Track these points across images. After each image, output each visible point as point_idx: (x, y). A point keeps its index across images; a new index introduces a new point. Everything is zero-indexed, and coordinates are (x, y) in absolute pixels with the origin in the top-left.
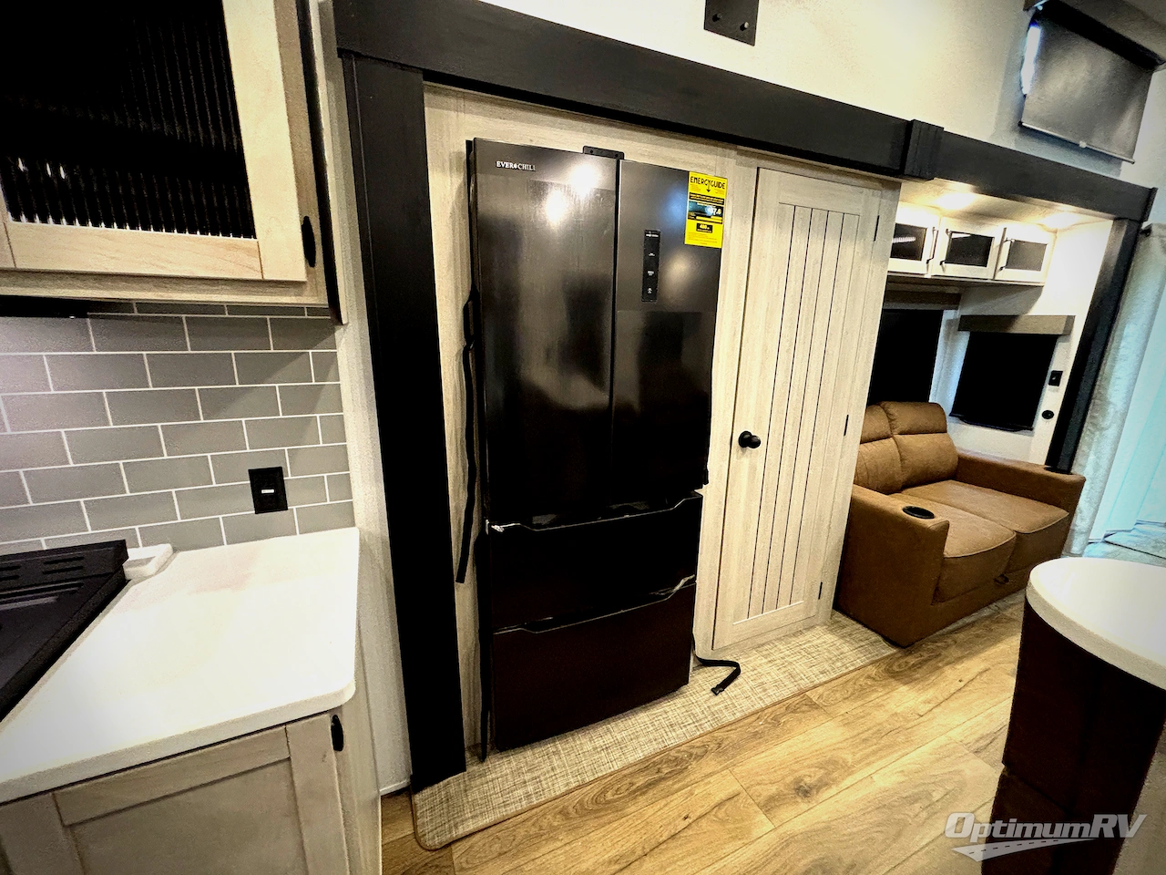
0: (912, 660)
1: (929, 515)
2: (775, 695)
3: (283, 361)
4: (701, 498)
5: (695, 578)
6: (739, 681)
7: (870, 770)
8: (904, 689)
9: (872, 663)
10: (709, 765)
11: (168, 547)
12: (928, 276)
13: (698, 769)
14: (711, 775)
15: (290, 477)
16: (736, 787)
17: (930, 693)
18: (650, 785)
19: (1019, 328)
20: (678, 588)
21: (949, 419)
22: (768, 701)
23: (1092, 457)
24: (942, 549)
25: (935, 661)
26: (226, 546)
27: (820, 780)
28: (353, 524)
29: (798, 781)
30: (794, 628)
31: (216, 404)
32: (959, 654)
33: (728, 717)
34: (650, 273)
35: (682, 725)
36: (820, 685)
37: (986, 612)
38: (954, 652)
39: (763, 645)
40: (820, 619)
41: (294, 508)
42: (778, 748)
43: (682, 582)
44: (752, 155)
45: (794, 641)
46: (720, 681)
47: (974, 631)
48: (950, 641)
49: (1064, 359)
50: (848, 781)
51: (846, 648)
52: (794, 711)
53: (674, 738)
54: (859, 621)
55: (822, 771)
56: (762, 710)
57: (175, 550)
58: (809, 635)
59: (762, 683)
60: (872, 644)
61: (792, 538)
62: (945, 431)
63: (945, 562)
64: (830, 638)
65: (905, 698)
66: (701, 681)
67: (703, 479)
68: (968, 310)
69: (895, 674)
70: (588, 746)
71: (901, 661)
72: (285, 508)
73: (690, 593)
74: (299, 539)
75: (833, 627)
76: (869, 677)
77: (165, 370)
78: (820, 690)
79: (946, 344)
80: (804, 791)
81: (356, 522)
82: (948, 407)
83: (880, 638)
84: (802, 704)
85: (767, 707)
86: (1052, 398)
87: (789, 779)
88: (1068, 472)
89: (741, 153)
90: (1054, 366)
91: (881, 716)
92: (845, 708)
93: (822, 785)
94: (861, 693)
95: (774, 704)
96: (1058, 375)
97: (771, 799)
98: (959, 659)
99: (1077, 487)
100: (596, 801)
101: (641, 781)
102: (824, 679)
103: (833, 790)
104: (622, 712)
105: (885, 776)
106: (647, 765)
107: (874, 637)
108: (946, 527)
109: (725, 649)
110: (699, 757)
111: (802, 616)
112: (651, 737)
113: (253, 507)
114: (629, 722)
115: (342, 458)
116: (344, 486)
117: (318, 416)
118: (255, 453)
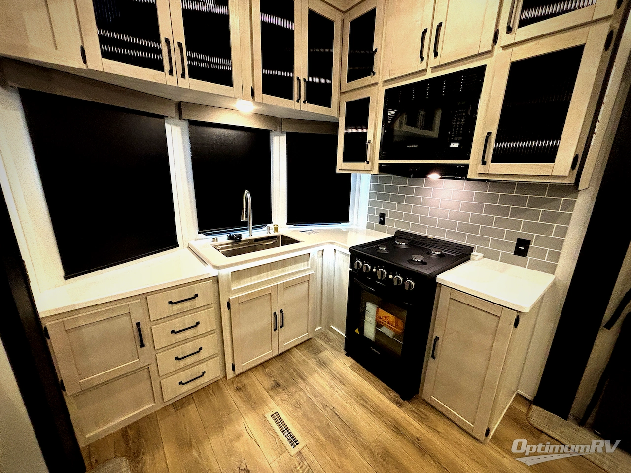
11: (482, 255)
15: (532, 246)
26: (499, 262)
28: (553, 273)
41: (529, 258)
57: (484, 257)
72: (526, 256)
74: (527, 270)
81: (556, 273)
113: (513, 252)
115: (560, 245)
116: (556, 256)
117: (555, 225)
118: (522, 233)
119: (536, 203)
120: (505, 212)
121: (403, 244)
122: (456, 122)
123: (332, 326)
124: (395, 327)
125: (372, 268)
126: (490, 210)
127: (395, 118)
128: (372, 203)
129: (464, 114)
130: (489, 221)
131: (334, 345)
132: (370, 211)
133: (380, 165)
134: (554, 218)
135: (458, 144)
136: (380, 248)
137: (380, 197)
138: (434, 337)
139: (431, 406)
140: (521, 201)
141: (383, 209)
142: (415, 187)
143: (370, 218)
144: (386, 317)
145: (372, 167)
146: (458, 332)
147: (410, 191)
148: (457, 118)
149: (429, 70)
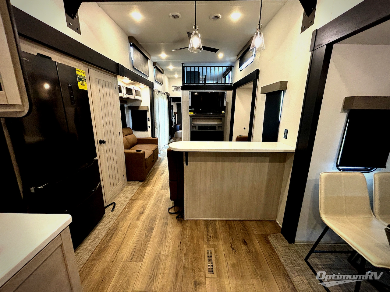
0: (146, 182)
1: (141, 151)
2: (125, 203)
4: (97, 160)
5: (101, 182)
6: (116, 205)
7: (150, 202)
8: (147, 187)
9: (140, 186)
10: (121, 224)
12: (124, 97)
13: (119, 226)
14: (123, 224)
16: (130, 222)
17: (152, 186)
18: (111, 237)
19: (140, 109)
21: (133, 131)
22: (125, 205)
23: (157, 134)
24: (145, 157)
25: (149, 180)
27: (143, 209)
29: (140, 212)
30: (121, 189)
32: (152, 177)
33: (119, 213)
34: (72, 96)
35: (109, 222)
36: (133, 196)
37: (152, 169)
38: (151, 178)
39: (116, 196)
40: (125, 184)
42: (133, 211)
43: (99, 184)
44: (86, 64)
45: (122, 192)
46: (112, 208)
47: (152, 172)
48: (150, 176)
49: (149, 115)
50: (147, 207)
51: (134, 187)
52: (132, 203)
53: (109, 225)
54: (133, 181)
55: (143, 208)
56: (125, 207)
58: (125, 189)
59: (122, 203)
60: (138, 184)
61: (115, 165)
62: (133, 134)
63: (146, 160)
64: (129, 187)
65: (148, 189)
66: (108, 211)
68: (129, 105)
69: (144, 186)
70: (87, 244)
71: (144, 183)
73: (100, 187)
75: (128, 185)
76: (141, 189)
78: (134, 197)
79: (127, 113)
80: (142, 213)
82: (131, 128)
83: (139, 182)
84: (132, 201)
85: (126, 206)
86: (149, 123)
87: (138, 214)
88: (155, 137)
89: (83, 63)
90: (148, 117)
91: (146, 194)
92: (140, 197)
93: (144, 210)
94: (141, 193)
95: (127, 205)
96: (149, 118)
97: (138, 218)
98: (153, 178)
99: (157, 140)
100: (100, 250)
101: (108, 238)
102: (133, 194)
103: (146, 209)
104: (91, 231)
105: (152, 201)
106: (107, 234)
107: (137, 182)
108: (144, 152)
109: (108, 201)
110: (118, 224)
111: (122, 185)
112: (104, 229)
114: (95, 231)
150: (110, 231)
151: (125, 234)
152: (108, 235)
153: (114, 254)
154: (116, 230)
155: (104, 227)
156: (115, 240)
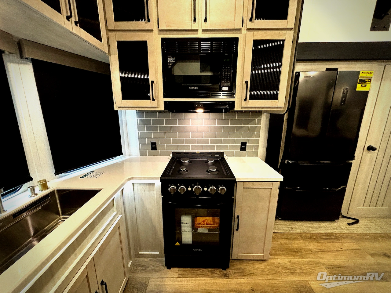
2: (373, 231)
3: (252, 120)
4: (351, 164)
5: (346, 187)
6: (359, 224)
10: (348, 240)
11: (226, 155)
13: (343, 240)
14: (349, 243)
15: (247, 145)
16: (359, 248)
18: (327, 239)
20: (339, 189)
22: (371, 232)
26: (234, 157)
30: (382, 216)
31: (239, 129)
33: (355, 232)
34: (343, 99)
35: (337, 229)
41: (247, 151)
43: (342, 187)
44: (384, 62)
46: (351, 222)
53: (334, 231)
56: (370, 234)
59: (369, 227)
67: (353, 158)
72: (245, 151)
73: (343, 191)
74: (247, 157)
77: (233, 122)
80: (387, 256)
81: (258, 156)
84: (387, 236)
87: (381, 252)
89: (379, 62)
95: (373, 234)
97: (374, 254)
100: (310, 237)
101: (324, 237)
109: (353, 215)
110: (344, 238)
111: (387, 213)
115: (258, 142)
116: (257, 148)
117: (255, 132)
118: (242, 139)
119: (247, 122)
120: (233, 129)
121: (187, 161)
122: (225, 72)
123: (140, 253)
124: (213, 224)
125: (187, 188)
126: (226, 129)
127: (174, 64)
128: (141, 135)
129: (229, 68)
130: (226, 136)
131: (153, 268)
132: (141, 141)
133: (165, 102)
134: (254, 129)
135: (227, 88)
136: (182, 169)
137: (149, 129)
138: (236, 216)
139: (239, 260)
140: (240, 122)
141: (153, 139)
142: (177, 119)
143: (142, 146)
144: (204, 221)
145: (158, 104)
146: (249, 207)
147: (174, 122)
148: (225, 69)
149: (200, 31)
150: (331, 235)
151: (342, 249)
152: (326, 235)
153: (318, 249)
154: (338, 239)
155: (328, 228)
156: (329, 244)
